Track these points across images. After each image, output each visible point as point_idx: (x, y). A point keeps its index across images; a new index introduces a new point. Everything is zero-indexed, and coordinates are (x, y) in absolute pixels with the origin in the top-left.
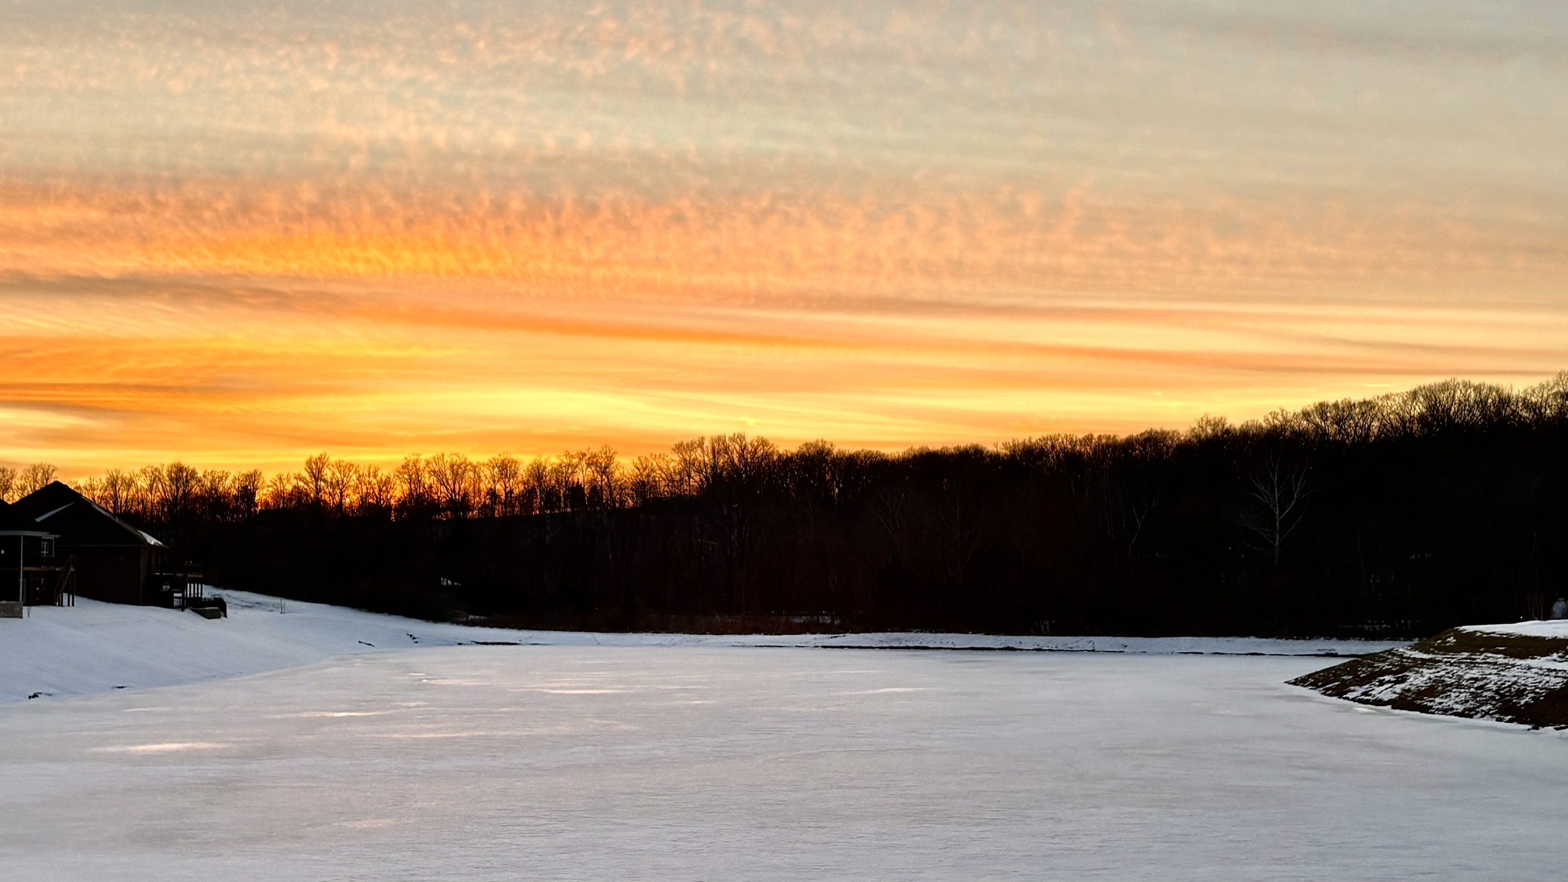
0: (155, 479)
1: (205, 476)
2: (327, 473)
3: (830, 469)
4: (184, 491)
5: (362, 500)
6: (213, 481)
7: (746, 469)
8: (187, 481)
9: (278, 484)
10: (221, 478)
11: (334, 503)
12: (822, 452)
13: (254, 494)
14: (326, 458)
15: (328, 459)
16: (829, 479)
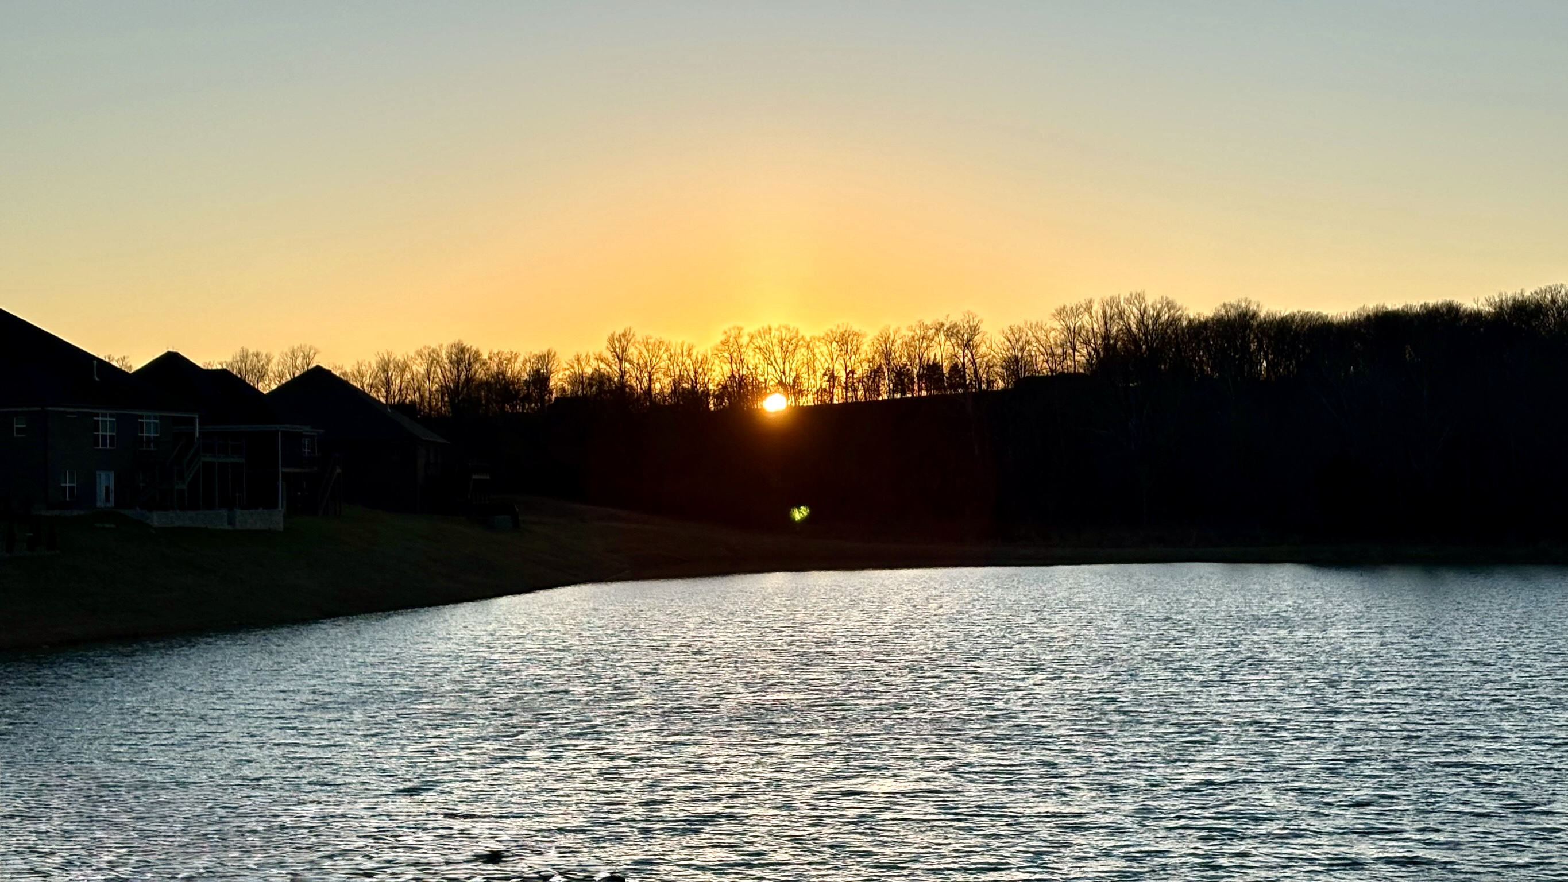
0: (432, 363)
1: (490, 358)
2: (633, 352)
3: (1256, 336)
4: (466, 376)
5: (674, 385)
6: (500, 363)
7: (1146, 338)
8: (470, 364)
9: (576, 366)
10: (509, 360)
11: (641, 389)
12: (1245, 315)
13: (547, 379)
14: (631, 334)
15: (634, 335)
16: (1255, 350)
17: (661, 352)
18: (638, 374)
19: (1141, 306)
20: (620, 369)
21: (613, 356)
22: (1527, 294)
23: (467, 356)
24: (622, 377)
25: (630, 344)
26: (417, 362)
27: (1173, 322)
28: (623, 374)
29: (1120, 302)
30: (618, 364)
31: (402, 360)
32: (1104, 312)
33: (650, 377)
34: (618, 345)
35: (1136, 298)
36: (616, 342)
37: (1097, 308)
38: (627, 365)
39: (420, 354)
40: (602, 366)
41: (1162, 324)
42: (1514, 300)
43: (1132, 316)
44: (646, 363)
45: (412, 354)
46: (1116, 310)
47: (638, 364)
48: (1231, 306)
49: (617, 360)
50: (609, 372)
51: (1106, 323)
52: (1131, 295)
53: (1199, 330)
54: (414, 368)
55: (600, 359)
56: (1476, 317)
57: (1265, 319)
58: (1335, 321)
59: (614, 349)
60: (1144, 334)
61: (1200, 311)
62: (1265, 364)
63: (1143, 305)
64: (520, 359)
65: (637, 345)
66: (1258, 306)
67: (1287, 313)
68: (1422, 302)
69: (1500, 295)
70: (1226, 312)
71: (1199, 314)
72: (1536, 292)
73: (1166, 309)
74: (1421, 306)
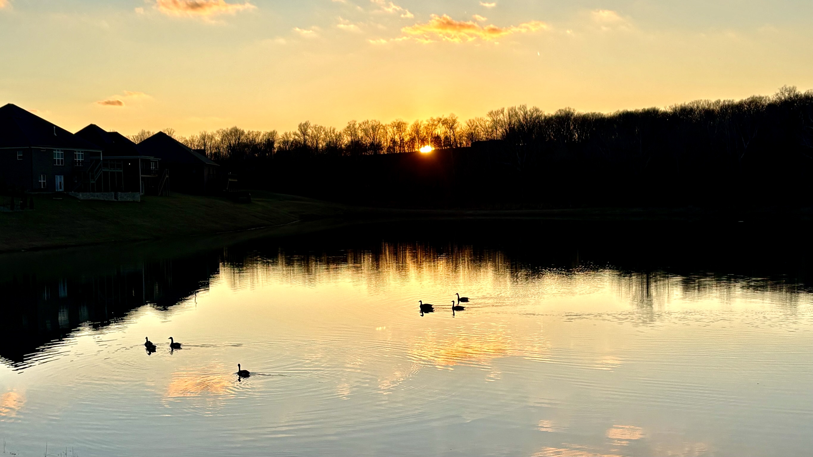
0: (224, 136)
1: (249, 134)
2: (309, 131)
3: (573, 123)
4: (238, 142)
5: (327, 145)
6: (253, 136)
8: (240, 136)
9: (285, 137)
10: (257, 135)
11: (313, 147)
12: (568, 114)
13: (273, 143)
14: (309, 123)
15: (310, 124)
16: (572, 129)
17: (322, 131)
18: (312, 141)
19: (524, 111)
20: (304, 139)
21: (301, 133)
22: (687, 104)
23: (238, 133)
24: (305, 142)
25: (308, 128)
26: (217, 136)
27: (538, 117)
28: (305, 140)
29: (516, 109)
30: (303, 136)
31: (211, 135)
32: (509, 114)
33: (317, 142)
34: (303, 128)
35: (523, 107)
36: (302, 127)
37: (506, 112)
38: (307, 137)
39: (218, 132)
40: (296, 137)
41: (534, 118)
42: (681, 106)
43: (521, 115)
44: (315, 136)
45: (215, 132)
46: (514, 112)
47: (312, 137)
48: (562, 110)
49: (303, 135)
50: (299, 140)
51: (510, 118)
52: (521, 106)
53: (549, 121)
54: (216, 138)
55: (295, 134)
56: (665, 114)
57: (577, 116)
58: (606, 117)
59: (302, 130)
60: (526, 123)
61: (549, 112)
62: (577, 135)
63: (526, 110)
64: (262, 135)
65: (311, 128)
66: (574, 110)
67: (586, 113)
68: (643, 108)
69: (675, 105)
70: (561, 113)
71: (549, 114)
72: (690, 103)
73: (535, 112)
74: (642, 110)
